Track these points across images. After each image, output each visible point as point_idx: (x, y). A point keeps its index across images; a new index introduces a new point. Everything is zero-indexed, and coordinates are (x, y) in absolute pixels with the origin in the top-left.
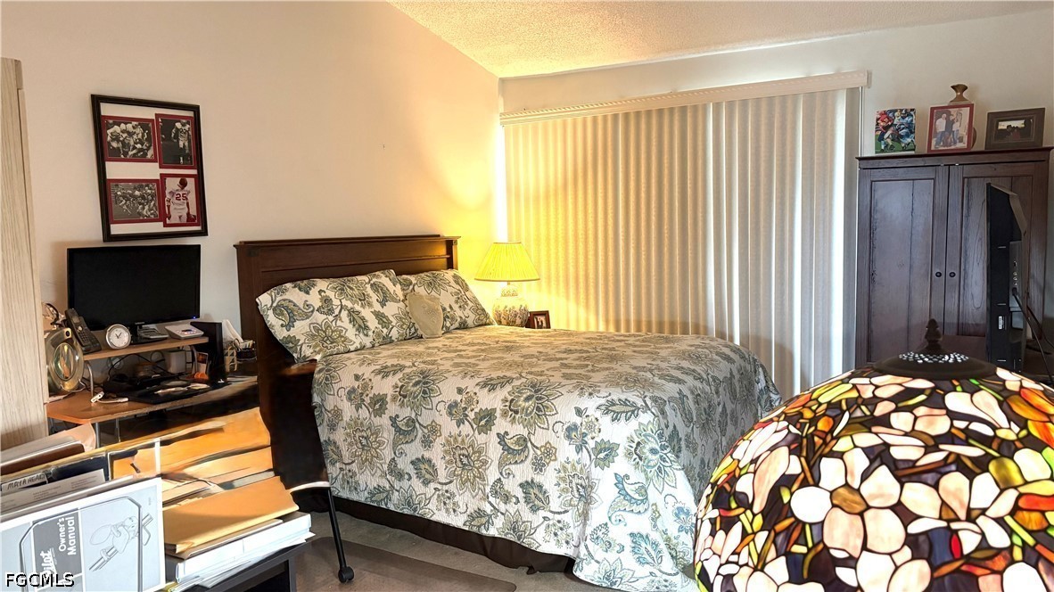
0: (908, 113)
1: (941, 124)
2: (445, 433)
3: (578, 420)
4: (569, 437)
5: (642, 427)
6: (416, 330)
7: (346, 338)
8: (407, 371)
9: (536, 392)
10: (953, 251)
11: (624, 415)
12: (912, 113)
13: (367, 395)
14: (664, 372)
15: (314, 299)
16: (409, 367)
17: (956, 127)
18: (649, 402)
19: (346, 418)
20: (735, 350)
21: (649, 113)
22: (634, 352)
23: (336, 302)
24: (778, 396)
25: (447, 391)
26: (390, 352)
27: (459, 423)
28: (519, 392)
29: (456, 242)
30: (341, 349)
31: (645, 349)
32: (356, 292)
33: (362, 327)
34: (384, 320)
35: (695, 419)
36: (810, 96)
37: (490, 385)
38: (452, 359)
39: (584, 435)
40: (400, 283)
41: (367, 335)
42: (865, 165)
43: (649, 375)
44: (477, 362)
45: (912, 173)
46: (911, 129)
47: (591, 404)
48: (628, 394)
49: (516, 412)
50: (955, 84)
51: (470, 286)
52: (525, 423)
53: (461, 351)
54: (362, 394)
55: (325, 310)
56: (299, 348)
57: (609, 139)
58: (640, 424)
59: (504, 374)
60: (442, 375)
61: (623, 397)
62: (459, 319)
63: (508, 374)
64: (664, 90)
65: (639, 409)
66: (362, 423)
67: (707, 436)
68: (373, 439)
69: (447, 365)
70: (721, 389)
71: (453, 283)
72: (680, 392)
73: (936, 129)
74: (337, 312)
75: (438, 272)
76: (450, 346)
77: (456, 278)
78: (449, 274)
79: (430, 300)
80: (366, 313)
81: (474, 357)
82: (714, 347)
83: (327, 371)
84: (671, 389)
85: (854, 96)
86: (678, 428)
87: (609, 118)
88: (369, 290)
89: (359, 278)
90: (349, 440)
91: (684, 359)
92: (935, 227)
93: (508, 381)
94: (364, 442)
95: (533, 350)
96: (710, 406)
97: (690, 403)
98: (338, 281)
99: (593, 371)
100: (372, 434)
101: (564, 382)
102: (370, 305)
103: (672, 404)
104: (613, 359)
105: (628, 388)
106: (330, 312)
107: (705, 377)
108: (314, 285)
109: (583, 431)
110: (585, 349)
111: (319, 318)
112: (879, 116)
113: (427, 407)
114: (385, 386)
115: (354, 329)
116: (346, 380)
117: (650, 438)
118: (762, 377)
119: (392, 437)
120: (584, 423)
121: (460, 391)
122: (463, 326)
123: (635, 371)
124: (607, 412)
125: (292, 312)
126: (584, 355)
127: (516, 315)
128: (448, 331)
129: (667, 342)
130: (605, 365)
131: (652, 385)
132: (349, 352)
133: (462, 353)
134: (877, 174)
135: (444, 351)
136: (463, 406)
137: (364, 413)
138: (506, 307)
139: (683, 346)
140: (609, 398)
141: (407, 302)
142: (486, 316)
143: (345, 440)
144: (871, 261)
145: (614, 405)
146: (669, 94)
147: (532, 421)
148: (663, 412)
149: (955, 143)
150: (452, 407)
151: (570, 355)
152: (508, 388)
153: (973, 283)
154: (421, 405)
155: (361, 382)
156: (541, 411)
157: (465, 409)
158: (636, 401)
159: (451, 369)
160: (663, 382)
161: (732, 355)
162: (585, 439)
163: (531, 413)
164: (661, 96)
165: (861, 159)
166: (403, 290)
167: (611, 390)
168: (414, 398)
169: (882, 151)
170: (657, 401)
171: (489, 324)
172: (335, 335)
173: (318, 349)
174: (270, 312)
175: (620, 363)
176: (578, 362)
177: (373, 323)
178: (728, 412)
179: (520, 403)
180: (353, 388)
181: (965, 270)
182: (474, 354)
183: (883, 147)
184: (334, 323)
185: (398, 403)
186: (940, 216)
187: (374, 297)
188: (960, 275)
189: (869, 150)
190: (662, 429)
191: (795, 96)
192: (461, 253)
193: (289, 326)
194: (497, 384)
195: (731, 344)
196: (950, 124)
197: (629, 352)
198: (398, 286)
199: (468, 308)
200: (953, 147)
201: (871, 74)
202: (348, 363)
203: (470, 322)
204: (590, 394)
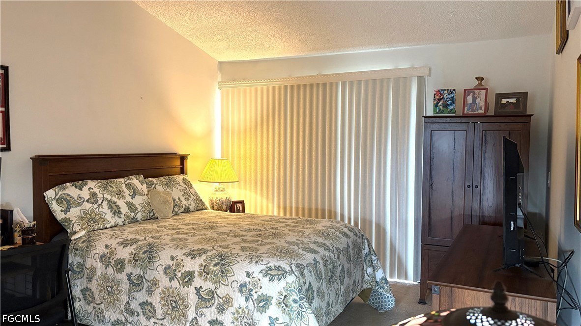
0: (451, 92)
1: (470, 99)
2: (162, 286)
3: (247, 280)
4: (241, 291)
5: (288, 285)
6: (154, 214)
7: (105, 220)
8: (140, 243)
9: (221, 260)
10: (477, 174)
11: (277, 277)
12: (454, 92)
13: (113, 259)
14: (306, 246)
15: (85, 193)
16: (142, 240)
17: (478, 101)
18: (294, 268)
19: (99, 273)
20: (351, 230)
21: (305, 86)
22: (290, 230)
23: (100, 196)
24: (376, 258)
25: (164, 258)
26: (132, 229)
27: (171, 279)
28: (210, 260)
29: (187, 158)
30: (101, 226)
31: (296, 229)
32: (115, 189)
33: (117, 212)
34: (133, 207)
35: (324, 277)
36: (397, 80)
37: (192, 255)
38: (172, 235)
39: (251, 290)
40: (146, 183)
41: (120, 217)
42: (428, 120)
43: (296, 248)
44: (188, 238)
45: (454, 127)
46: (453, 101)
47: (256, 269)
48: (280, 262)
49: (208, 274)
50: (477, 76)
51: (194, 185)
52: (213, 281)
53: (180, 229)
54: (110, 258)
55: (92, 201)
56: (71, 226)
57: (282, 100)
58: (287, 283)
59: (202, 247)
60: (162, 247)
61: (277, 264)
62: (184, 207)
63: (205, 247)
64: (314, 73)
65: (287, 272)
66: (108, 277)
67: (331, 287)
68: (115, 288)
69: (167, 239)
70: (341, 256)
71: (182, 184)
72: (315, 260)
73: (467, 102)
74: (100, 202)
75: (172, 176)
76: (174, 225)
77: (184, 181)
78: (180, 178)
79: (165, 194)
80: (121, 203)
81: (187, 233)
82: (338, 228)
83: (88, 242)
84: (309, 257)
85: (421, 81)
86: (312, 284)
87: (282, 88)
88: (124, 188)
89: (118, 180)
90: (100, 289)
91: (320, 236)
92: (467, 159)
93: (204, 252)
94: (109, 290)
95: (226, 230)
96: (334, 267)
97: (321, 266)
98: (103, 182)
99: (261, 245)
100: (115, 285)
101: (241, 253)
102: (124, 197)
103: (309, 268)
104: (275, 236)
105: (281, 258)
106: (96, 202)
107: (331, 248)
108: (86, 185)
109: (250, 287)
110: (259, 228)
111: (87, 206)
112: (435, 93)
113: (151, 268)
114: (124, 253)
115: (111, 213)
116: (100, 248)
117: (293, 293)
118: (366, 246)
119: (128, 287)
120: (251, 282)
121: (172, 258)
122: (187, 211)
123: (287, 245)
124: (266, 275)
125: (69, 202)
126: (258, 233)
127: (223, 203)
128: (176, 214)
129: (311, 224)
130: (269, 241)
131: (297, 255)
132: (106, 228)
133: (180, 230)
134: (435, 126)
135: (169, 229)
136: (174, 268)
137: (110, 270)
138: (217, 198)
139: (319, 227)
140: (268, 265)
141: (149, 196)
142: (203, 204)
143: (97, 288)
144: (431, 177)
145: (271, 270)
146: (316, 76)
147: (218, 280)
148: (302, 274)
149: (478, 110)
150: (167, 269)
151: (249, 233)
152: (204, 257)
153: (488, 192)
154: (147, 267)
155: (109, 250)
156: (224, 273)
157: (175, 270)
158: (286, 267)
159: (169, 242)
160: (304, 252)
161: (349, 233)
162: (252, 293)
163: (217, 274)
164: (312, 76)
165: (425, 117)
166: (148, 187)
167: (270, 259)
168: (143, 262)
169: (437, 113)
170: (299, 267)
171: (204, 209)
172: (97, 217)
173: (84, 227)
174: (54, 202)
175: (279, 239)
176: (253, 238)
177: (124, 209)
178: (345, 269)
179: (211, 267)
180: (104, 254)
181: (483, 184)
182: (187, 231)
183: (438, 111)
184: (97, 209)
185: (132, 265)
186: (470, 152)
187: (127, 192)
188: (479, 188)
189: (430, 112)
190: (302, 286)
191: (389, 79)
192: (189, 164)
193: (66, 211)
194: (197, 254)
195: (349, 226)
196: (474, 99)
197: (286, 231)
198: (145, 185)
199: (190, 199)
200: (476, 112)
201: (431, 69)
202: (102, 237)
203: (192, 208)
204: (257, 262)
